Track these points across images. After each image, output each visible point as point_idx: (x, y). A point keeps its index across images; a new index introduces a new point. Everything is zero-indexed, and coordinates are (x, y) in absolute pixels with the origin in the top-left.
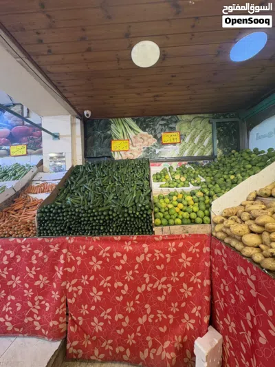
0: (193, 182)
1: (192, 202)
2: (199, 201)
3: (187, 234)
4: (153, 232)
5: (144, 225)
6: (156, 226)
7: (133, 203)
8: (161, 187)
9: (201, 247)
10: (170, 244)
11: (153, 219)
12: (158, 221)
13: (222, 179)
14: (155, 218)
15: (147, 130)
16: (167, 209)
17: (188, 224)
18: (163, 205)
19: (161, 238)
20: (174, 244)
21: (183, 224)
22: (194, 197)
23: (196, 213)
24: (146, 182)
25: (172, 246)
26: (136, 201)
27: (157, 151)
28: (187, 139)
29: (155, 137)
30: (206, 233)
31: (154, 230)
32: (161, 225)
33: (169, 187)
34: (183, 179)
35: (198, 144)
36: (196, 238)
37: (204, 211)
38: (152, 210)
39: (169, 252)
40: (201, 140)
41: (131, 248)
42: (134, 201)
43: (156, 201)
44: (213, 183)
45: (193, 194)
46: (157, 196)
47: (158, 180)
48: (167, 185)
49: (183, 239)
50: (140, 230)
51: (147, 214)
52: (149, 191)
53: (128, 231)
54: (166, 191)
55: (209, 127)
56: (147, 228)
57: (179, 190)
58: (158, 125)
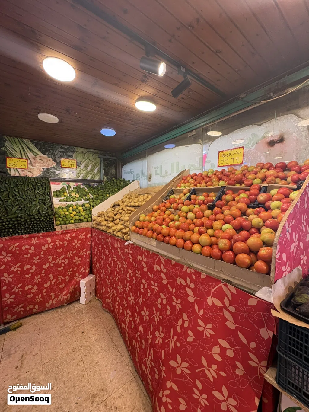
0: (84, 198)
1: (82, 210)
2: (86, 210)
3: (78, 229)
4: (55, 229)
5: (48, 226)
6: (57, 225)
7: (38, 212)
8: (60, 201)
9: (86, 235)
10: (66, 235)
11: (55, 221)
12: (58, 222)
13: (102, 196)
14: (56, 221)
15: (47, 153)
16: (65, 215)
17: (78, 223)
18: (62, 213)
19: (60, 232)
20: (69, 235)
21: (75, 223)
22: (84, 207)
23: (84, 216)
24: (47, 197)
25: (68, 237)
26: (40, 211)
27: (57, 173)
28: (82, 166)
29: (55, 160)
30: (89, 227)
31: (55, 228)
32: (60, 224)
33: (67, 201)
34: (77, 196)
35: (90, 171)
36: (83, 230)
37: (88, 215)
38: (54, 215)
39: (66, 240)
40: (93, 168)
41: (37, 242)
42: (38, 211)
43: (57, 210)
44: (97, 199)
45: (83, 205)
46: (57, 207)
47: (58, 196)
48: (65, 199)
49: (74, 231)
50: (45, 229)
51: (50, 218)
52: (51, 203)
53: (35, 231)
54: (64, 204)
55: (98, 160)
56: (50, 227)
57: (74, 203)
58: (57, 151)
